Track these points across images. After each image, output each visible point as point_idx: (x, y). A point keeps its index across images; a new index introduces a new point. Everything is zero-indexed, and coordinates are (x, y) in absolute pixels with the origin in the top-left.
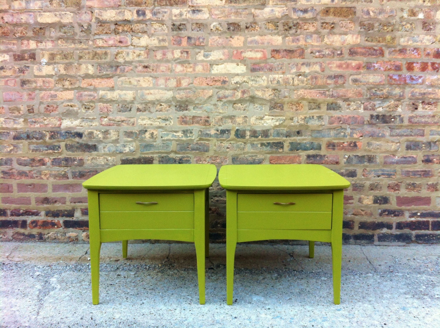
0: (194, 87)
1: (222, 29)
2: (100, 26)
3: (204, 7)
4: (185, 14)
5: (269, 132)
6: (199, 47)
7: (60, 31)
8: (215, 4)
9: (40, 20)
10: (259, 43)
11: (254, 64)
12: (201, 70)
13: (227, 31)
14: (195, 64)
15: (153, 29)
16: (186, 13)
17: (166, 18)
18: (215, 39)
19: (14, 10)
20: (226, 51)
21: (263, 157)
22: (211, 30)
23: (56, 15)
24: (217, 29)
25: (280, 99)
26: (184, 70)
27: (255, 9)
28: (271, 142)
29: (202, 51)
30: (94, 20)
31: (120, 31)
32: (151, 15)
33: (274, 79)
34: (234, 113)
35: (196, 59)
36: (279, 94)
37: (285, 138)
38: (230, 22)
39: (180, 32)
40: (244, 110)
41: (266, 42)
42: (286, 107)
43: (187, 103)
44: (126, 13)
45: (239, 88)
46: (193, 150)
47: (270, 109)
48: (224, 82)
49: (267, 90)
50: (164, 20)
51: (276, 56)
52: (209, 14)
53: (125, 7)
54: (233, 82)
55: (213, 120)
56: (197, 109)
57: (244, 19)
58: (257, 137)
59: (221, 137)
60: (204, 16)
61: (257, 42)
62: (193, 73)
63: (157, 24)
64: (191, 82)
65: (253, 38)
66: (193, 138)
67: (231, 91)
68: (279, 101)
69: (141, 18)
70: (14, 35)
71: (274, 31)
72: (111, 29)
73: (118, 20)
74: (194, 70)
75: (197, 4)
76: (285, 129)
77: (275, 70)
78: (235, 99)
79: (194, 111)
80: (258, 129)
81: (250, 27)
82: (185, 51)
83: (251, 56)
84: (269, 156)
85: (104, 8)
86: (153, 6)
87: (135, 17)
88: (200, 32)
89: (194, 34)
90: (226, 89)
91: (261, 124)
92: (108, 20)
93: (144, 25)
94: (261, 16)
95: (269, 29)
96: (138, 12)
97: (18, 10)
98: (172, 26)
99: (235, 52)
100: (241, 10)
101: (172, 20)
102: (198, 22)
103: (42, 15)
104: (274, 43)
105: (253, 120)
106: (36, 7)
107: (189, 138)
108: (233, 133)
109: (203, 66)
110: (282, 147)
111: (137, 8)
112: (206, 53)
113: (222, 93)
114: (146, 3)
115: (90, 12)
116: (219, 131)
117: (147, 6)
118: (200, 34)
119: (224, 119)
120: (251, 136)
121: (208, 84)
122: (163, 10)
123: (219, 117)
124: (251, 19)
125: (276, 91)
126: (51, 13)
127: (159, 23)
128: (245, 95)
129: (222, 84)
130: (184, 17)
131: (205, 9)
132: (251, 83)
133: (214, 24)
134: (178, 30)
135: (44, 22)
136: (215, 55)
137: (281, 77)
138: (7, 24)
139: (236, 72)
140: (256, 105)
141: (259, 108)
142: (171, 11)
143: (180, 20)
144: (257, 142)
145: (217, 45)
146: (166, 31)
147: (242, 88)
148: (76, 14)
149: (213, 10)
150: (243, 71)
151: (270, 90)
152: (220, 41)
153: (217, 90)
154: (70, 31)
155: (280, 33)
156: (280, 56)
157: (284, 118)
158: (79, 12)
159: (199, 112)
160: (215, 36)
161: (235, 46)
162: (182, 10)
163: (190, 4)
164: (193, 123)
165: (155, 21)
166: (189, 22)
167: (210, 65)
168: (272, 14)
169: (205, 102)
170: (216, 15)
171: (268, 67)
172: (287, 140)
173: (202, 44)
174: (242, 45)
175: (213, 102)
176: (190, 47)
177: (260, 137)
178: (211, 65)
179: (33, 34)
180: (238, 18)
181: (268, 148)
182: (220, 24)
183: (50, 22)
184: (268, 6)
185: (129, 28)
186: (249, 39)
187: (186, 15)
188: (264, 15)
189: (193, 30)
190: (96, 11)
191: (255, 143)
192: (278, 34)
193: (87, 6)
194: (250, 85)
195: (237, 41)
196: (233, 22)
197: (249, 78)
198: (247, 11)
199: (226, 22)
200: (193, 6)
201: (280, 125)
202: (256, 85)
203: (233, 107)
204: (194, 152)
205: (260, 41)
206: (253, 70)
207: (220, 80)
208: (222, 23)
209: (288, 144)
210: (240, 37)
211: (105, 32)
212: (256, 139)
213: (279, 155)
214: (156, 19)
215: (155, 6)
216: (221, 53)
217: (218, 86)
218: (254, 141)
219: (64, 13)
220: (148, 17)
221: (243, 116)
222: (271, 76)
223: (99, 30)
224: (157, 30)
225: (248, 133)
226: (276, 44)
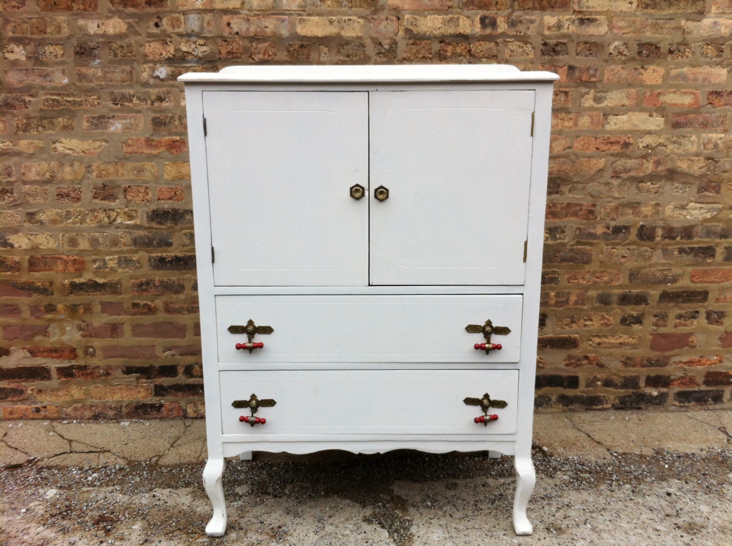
0: (574, 154)
1: (628, 54)
2: (412, 44)
3: (600, 13)
4: (566, 26)
5: (695, 229)
6: (587, 84)
7: (339, 52)
8: (619, 9)
9: (301, 30)
10: (688, 80)
11: (679, 115)
12: (587, 124)
13: (637, 56)
14: (579, 114)
15: (507, 51)
16: (568, 23)
17: (532, 31)
18: (616, 71)
19: (250, 10)
20: (633, 91)
21: (681, 271)
22: (610, 54)
23: (331, 22)
24: (620, 53)
25: (716, 174)
26: (557, 124)
27: (688, 20)
28: (696, 246)
29: (592, 91)
30: (401, 33)
31: (449, 54)
32: (506, 26)
33: (710, 140)
34: (639, 198)
35: (580, 105)
36: (715, 167)
37: (718, 240)
38: (644, 41)
39: (556, 57)
40: (656, 193)
41: (700, 77)
42: (724, 188)
43: (558, 181)
44: (461, 21)
45: (650, 155)
46: (563, 260)
47: (698, 193)
48: (626, 145)
49: (697, 158)
50: (529, 36)
51: (716, 101)
52: (608, 25)
53: (459, 10)
54: (641, 145)
55: (602, 210)
56: (576, 192)
57: (667, 36)
58: (673, 238)
59: (613, 239)
60: (599, 30)
61: (684, 77)
62: (574, 129)
63: (516, 42)
64: (570, 145)
65: (679, 70)
66: (566, 241)
67: (637, 161)
68: (714, 178)
69: (488, 31)
70: (251, 57)
71: (714, 59)
72: (433, 52)
73: (445, 34)
74: (576, 124)
75: (588, 7)
76: (721, 224)
77: (713, 126)
78: (641, 175)
79: (570, 196)
80: (676, 225)
81: (676, 52)
82: (562, 92)
83: (674, 102)
84: (690, 269)
85: (422, 12)
86: (510, 10)
87: (478, 29)
88: (590, 58)
89: (580, 61)
90: (629, 157)
91: (682, 217)
92: (428, 33)
93: (493, 44)
94: (696, 32)
95: (705, 55)
96: (483, 20)
97: (258, 11)
98: (542, 47)
99: (648, 94)
100: (662, 21)
101: (543, 35)
102: (589, 40)
103: (304, 20)
104: (712, 80)
105: (669, 210)
106: (292, 5)
107: (559, 241)
108: (634, 232)
109: (591, 117)
110: (713, 256)
111: (481, 13)
112: (599, 95)
113: (620, 163)
114: (497, 3)
115: (394, 18)
116: (611, 229)
117: (499, 10)
118: (590, 61)
119: (620, 211)
120: (664, 237)
121: (598, 149)
122: (528, 17)
123: (613, 204)
124: (678, 39)
125: (710, 161)
126: (321, 18)
127: (519, 41)
128: (660, 168)
129: (621, 148)
130: (564, 31)
131: (602, 18)
132: (671, 147)
133: (616, 43)
134: (552, 53)
135: (309, 34)
136: (614, 98)
137: (721, 139)
138: (237, 36)
139: (648, 129)
140: (676, 185)
141: (681, 189)
142: (542, 19)
143: (557, 37)
144: (673, 248)
145: (619, 82)
146: (531, 56)
147: (656, 155)
148: (369, 21)
149: (615, 19)
150: (659, 126)
151: (702, 158)
152: (624, 74)
153: (613, 159)
154: (357, 52)
155: (725, 63)
156: (723, 102)
157: (720, 206)
158: (375, 17)
159: (578, 196)
160: (617, 64)
161: (649, 83)
162: (561, 17)
163: (576, 8)
164: (566, 216)
165: (513, 36)
166: (573, 41)
167: (604, 115)
168: (714, 29)
169: (591, 179)
170: (620, 28)
171: (701, 120)
172: (722, 243)
173: (593, 79)
174: (660, 82)
175: (602, 180)
176: (571, 84)
177: (679, 238)
178: (606, 115)
179: (288, 56)
180: (657, 35)
181: (691, 257)
182: (625, 44)
183: (320, 35)
184: (709, 15)
185: (466, 48)
186: (674, 72)
187: (568, 28)
188: (702, 32)
189: (578, 54)
190: (407, 16)
191: (670, 248)
192: (720, 64)
193: (389, 6)
194: (669, 151)
195: (653, 74)
196: (648, 41)
197: (668, 139)
198: (673, 24)
199: (636, 40)
200: (580, 12)
201: (712, 217)
202: (680, 151)
203: (638, 188)
204: (565, 264)
205: (691, 77)
206: (676, 125)
207: (619, 142)
208: (630, 42)
209: (723, 250)
210: (658, 69)
211: (421, 56)
212: (671, 242)
213: (706, 268)
214: (515, 33)
215: (513, 11)
216: (624, 94)
217: (615, 152)
218: (669, 244)
219: (347, 18)
220: (500, 31)
221: (654, 203)
222: (704, 135)
223: (410, 52)
224: (515, 54)
225: (660, 232)
226: (717, 81)
